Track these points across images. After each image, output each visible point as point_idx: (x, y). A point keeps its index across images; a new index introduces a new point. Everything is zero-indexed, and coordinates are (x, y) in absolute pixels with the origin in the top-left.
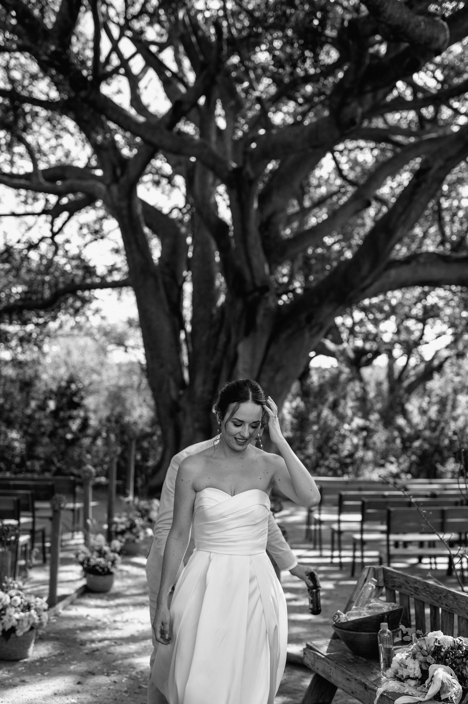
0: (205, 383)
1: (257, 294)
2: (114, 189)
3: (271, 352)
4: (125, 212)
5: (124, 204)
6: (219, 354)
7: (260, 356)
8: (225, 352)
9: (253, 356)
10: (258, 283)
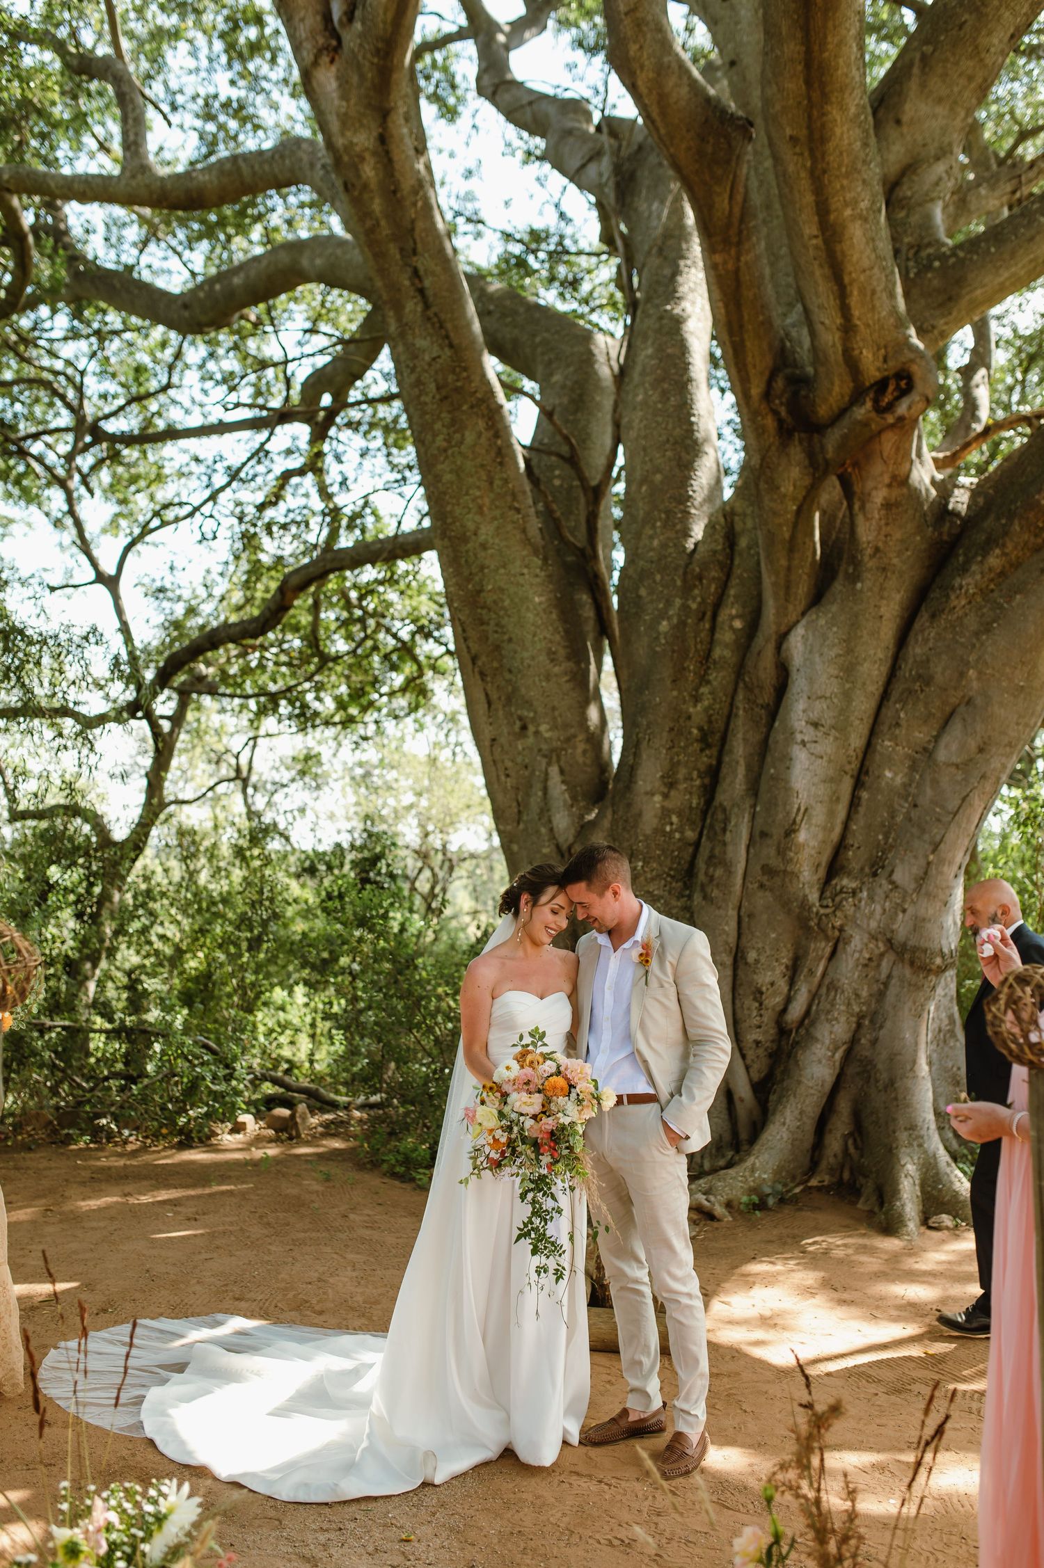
0: (670, 783)
1: (863, 411)
2: (327, 78)
3: (916, 650)
4: (369, 171)
5: (363, 139)
6: (719, 678)
7: (873, 671)
8: (740, 670)
9: (848, 671)
10: (872, 365)
